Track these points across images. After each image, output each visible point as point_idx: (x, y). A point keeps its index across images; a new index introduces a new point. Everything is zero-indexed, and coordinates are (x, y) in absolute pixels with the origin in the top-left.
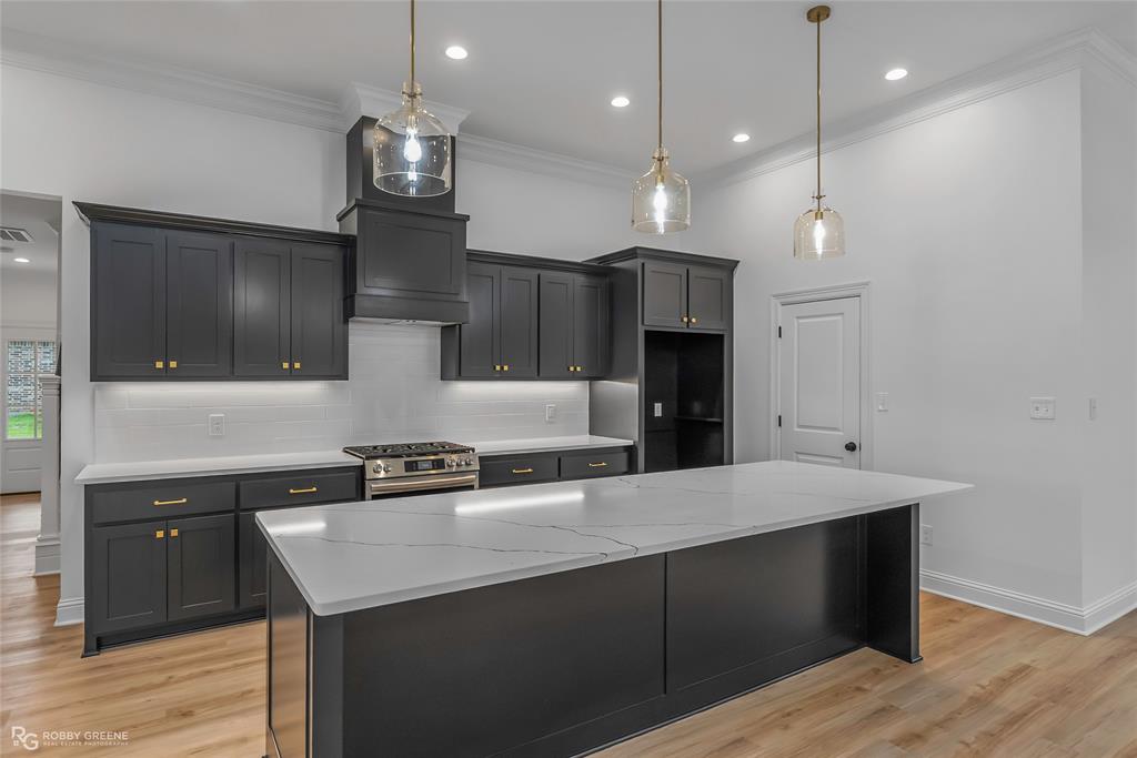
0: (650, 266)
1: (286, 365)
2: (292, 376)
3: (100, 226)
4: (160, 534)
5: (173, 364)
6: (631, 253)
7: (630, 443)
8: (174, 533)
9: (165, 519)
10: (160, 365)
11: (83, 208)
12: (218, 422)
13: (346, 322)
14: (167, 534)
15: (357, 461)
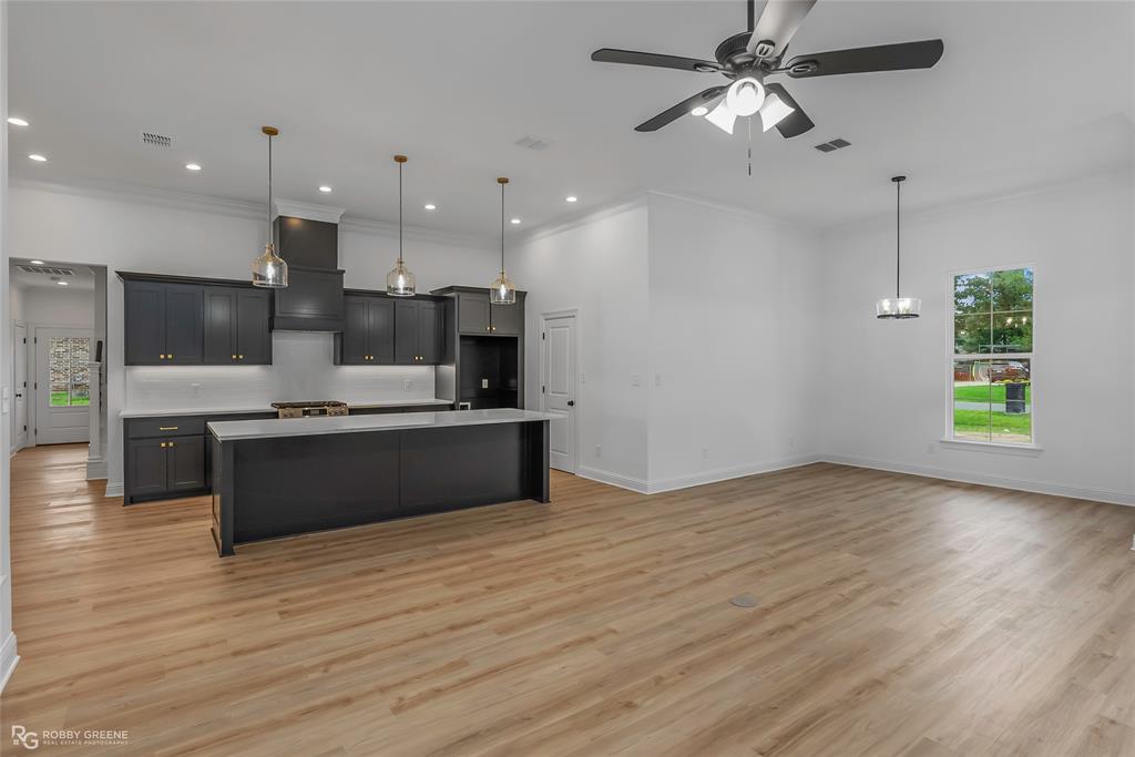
0: (463, 296)
1: (234, 357)
2: (238, 362)
3: (129, 283)
4: (163, 445)
5: (170, 356)
6: (451, 289)
7: (452, 402)
8: (171, 444)
9: (167, 437)
10: (162, 356)
11: (120, 274)
12: (196, 388)
13: (270, 331)
14: (167, 445)
15: (275, 410)
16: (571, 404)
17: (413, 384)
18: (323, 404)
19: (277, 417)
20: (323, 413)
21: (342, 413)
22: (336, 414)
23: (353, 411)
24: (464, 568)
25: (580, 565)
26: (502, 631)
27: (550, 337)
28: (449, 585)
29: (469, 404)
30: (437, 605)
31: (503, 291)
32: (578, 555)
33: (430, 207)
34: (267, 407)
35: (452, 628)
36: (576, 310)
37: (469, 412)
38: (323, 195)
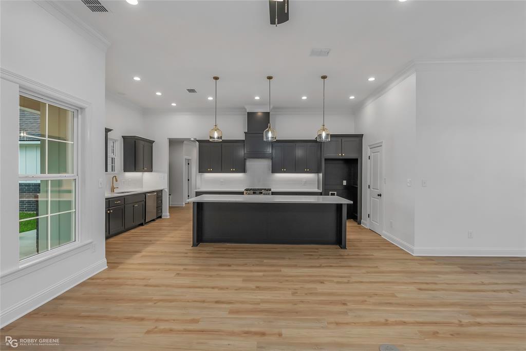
16: (380, 195)
17: (306, 182)
18: (261, 190)
19: (243, 194)
20: (261, 193)
21: (269, 194)
22: (266, 194)
23: (273, 193)
24: (261, 274)
25: (316, 289)
26: (232, 312)
27: (372, 158)
28: (244, 281)
29: (336, 193)
30: (227, 288)
31: (324, 135)
32: (322, 282)
33: (304, 98)
34: (242, 190)
35: (217, 302)
36: (382, 142)
37: (336, 197)
38: (258, 101)
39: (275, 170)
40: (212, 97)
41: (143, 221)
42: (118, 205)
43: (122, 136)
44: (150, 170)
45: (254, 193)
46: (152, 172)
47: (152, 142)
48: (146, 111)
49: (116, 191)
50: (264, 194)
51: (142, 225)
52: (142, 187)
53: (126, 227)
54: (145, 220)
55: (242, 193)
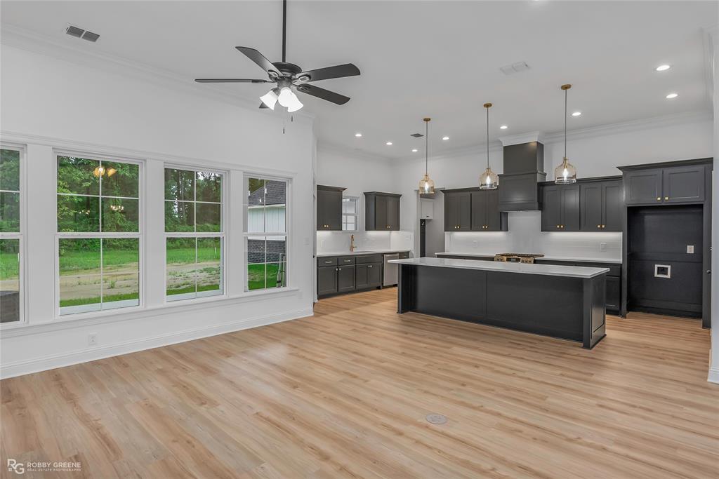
0: (631, 173)
1: (483, 227)
7: (620, 262)
17: (606, 247)
18: (521, 256)
20: (518, 260)
29: (669, 267)
34: (493, 255)
38: (506, 130)
39: (546, 227)
40: (448, 136)
41: (380, 284)
42: (348, 263)
43: (365, 193)
44: (397, 227)
45: (509, 260)
46: (398, 230)
47: (398, 197)
48: (393, 162)
49: (355, 250)
50: (523, 261)
51: (379, 288)
52: (390, 248)
53: (357, 288)
54: (383, 284)
55: (492, 259)
